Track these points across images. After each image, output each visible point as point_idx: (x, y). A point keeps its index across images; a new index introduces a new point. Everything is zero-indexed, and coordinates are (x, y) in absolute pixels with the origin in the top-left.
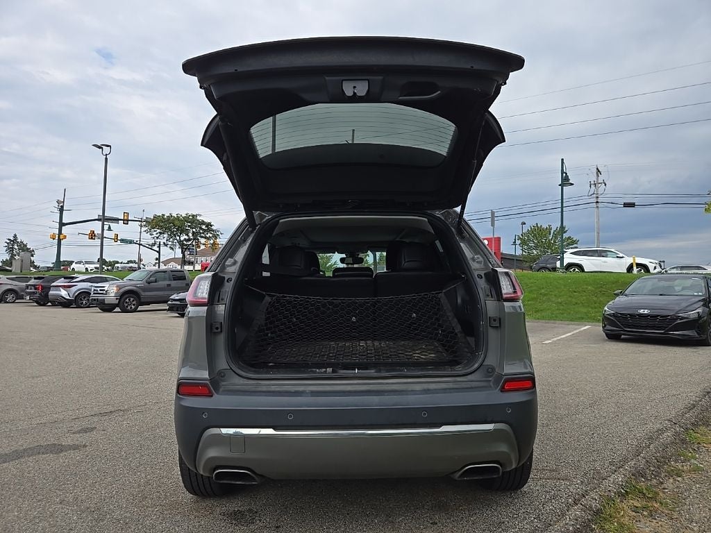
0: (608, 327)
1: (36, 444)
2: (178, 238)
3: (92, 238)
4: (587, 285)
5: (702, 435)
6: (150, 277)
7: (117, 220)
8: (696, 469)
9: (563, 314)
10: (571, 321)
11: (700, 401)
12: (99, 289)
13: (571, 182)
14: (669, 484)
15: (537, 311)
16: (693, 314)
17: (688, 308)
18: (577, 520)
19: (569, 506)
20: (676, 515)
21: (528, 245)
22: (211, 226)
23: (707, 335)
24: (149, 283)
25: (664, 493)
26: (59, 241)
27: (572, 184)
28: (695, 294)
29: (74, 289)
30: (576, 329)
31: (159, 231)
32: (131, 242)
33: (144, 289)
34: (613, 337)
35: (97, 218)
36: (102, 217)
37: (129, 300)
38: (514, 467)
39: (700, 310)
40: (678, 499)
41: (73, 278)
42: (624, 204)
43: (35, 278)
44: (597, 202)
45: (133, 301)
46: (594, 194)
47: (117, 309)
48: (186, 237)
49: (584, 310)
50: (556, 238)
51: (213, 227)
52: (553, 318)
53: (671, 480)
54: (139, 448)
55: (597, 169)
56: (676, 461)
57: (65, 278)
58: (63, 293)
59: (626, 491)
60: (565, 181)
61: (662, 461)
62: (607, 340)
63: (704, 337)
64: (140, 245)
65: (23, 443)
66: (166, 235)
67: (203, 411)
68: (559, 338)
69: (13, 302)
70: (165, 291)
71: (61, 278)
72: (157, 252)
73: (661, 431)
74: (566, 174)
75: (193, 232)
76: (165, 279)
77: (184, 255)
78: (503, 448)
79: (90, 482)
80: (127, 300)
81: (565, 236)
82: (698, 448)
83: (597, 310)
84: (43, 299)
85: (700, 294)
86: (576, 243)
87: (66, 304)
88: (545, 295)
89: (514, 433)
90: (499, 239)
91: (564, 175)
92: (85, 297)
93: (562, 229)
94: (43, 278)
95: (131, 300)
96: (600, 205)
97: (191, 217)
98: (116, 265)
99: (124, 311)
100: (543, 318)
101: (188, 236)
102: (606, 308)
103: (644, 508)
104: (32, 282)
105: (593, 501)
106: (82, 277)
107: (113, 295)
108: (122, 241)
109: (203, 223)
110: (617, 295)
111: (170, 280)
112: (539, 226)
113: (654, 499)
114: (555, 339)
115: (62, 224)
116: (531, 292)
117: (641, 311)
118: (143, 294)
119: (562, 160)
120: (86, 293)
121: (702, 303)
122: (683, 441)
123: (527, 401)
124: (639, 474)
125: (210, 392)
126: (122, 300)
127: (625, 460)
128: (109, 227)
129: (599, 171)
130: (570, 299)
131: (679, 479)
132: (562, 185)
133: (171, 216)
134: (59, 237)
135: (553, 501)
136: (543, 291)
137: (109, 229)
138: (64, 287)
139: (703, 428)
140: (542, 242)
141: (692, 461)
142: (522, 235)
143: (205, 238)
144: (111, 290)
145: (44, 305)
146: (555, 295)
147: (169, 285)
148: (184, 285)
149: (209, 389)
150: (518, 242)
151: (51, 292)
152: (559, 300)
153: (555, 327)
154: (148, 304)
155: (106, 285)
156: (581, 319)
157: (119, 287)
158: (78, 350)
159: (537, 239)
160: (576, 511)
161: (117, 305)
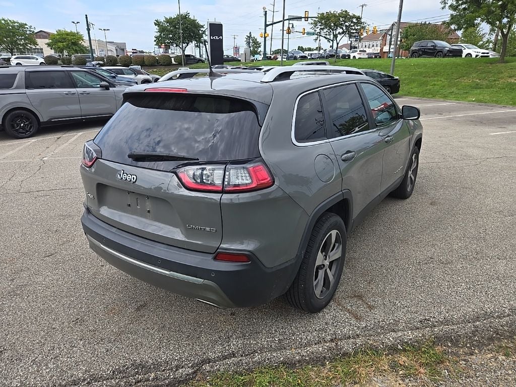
3: (288, 33)
7: (300, 18)
19: (321, 341)
32: (314, 34)
51: (362, 20)
59: (404, 348)
75: (346, 26)
97: (344, 13)
105: (349, 345)
108: (308, 33)
115: (266, 26)
124: (448, 339)
135: (315, 333)
160: (321, 348)
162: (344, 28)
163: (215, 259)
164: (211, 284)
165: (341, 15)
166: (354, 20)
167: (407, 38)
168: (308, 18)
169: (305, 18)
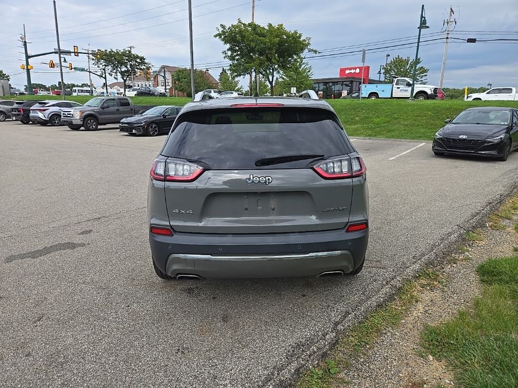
0: (436, 148)
1: (57, 243)
2: (119, 69)
3: (52, 67)
4: (427, 111)
5: (477, 234)
6: (103, 104)
7: (69, 53)
8: (467, 259)
9: (407, 133)
10: (413, 139)
11: (483, 210)
12: (66, 113)
13: (427, 25)
14: (448, 268)
15: (389, 131)
16: (496, 140)
17: (495, 135)
18: (386, 294)
19: (383, 286)
20: (446, 289)
21: (389, 73)
22: (144, 59)
23: (504, 154)
24: (103, 109)
25: (443, 275)
26: (28, 71)
27: (428, 27)
28: (503, 123)
29: (47, 112)
30: (414, 146)
31: (104, 64)
32: (83, 70)
33: (100, 113)
34: (439, 154)
35: (54, 51)
36: (57, 51)
37: (90, 121)
38: (351, 270)
39: (502, 136)
40: (450, 278)
41: (45, 103)
42: (468, 40)
43: (17, 103)
44: (447, 38)
45: (93, 122)
46: (445, 31)
47: (82, 128)
48: (126, 69)
49: (423, 130)
50: (412, 67)
51: (145, 61)
52: (400, 137)
53: (449, 266)
54: (123, 245)
55: (451, 9)
56: (456, 253)
57: (40, 103)
58: (40, 115)
59: (419, 275)
60: (423, 24)
61: (445, 254)
62: (434, 156)
63: (502, 155)
64: (90, 72)
65: (48, 242)
66: (110, 67)
67: (168, 244)
68: (400, 155)
69: (4, 121)
70: (117, 114)
71: (37, 103)
72: (104, 78)
73: (450, 234)
74: (425, 18)
75: (131, 64)
76: (114, 106)
77: (125, 81)
78: (345, 263)
79: (98, 269)
80: (89, 122)
81: (418, 66)
82: (472, 244)
83: (432, 131)
84: (26, 119)
85: (506, 123)
86: (427, 72)
87: (44, 123)
88: (396, 118)
89: (352, 255)
90: (368, 67)
91: (423, 19)
92: (56, 118)
93: (417, 61)
94: (23, 103)
95: (91, 122)
96: (449, 40)
97: (127, 52)
98: (74, 88)
99: (87, 129)
100: (393, 137)
101: (127, 68)
102: (437, 134)
103: (428, 285)
104: (15, 106)
105: (397, 282)
106: (52, 102)
107: (78, 118)
108: (75, 69)
109: (137, 57)
110: (447, 123)
111: (118, 106)
112: (400, 58)
113: (435, 279)
114: (398, 156)
115: (28, 57)
116: (386, 116)
117: (461, 137)
118: (100, 117)
119: (423, 6)
120: (57, 115)
121: (506, 131)
122: (464, 239)
123: (362, 237)
124: (430, 263)
125: (171, 233)
126: (85, 122)
127: (423, 255)
128: (65, 60)
129: (452, 11)
130: (414, 122)
131: (455, 265)
132: (420, 28)
133: (112, 51)
134: (27, 67)
135: (374, 283)
136: (395, 115)
137: (65, 61)
138: (40, 110)
139: (479, 230)
140: (401, 71)
141: (467, 253)
142: (386, 66)
143: (141, 69)
144: (76, 114)
145: (27, 123)
146: (403, 119)
147: (118, 110)
148: (129, 110)
149: (170, 231)
150: (383, 71)
151: (30, 114)
152: (406, 123)
153: (400, 145)
154: (105, 124)
155: (72, 111)
156: (420, 137)
157: (82, 112)
158: (64, 165)
159: (397, 69)
160: (386, 289)
161: (82, 126)
162: (129, 67)
163: (347, 231)
164: (346, 253)
165: (124, 54)
166: (138, 60)
167: (179, 81)
168: (78, 53)
169: (75, 53)
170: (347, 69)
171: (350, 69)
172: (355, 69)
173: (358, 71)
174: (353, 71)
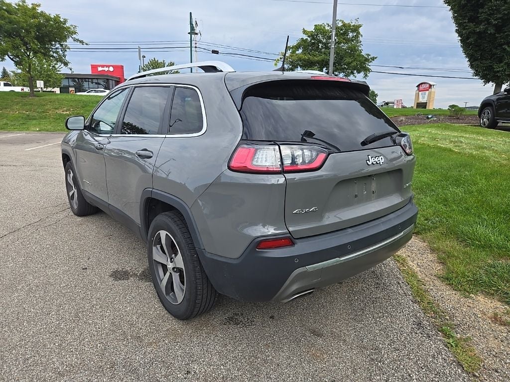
42: (212, 51)
44: (196, 47)
60: (193, 31)
90: (122, 67)
112: (156, 60)
119: (191, 13)
125: (292, 242)
142: (144, 66)
149: (290, 240)
170: (100, 66)
171: (103, 66)
172: (109, 66)
173: (111, 69)
174: (106, 69)
